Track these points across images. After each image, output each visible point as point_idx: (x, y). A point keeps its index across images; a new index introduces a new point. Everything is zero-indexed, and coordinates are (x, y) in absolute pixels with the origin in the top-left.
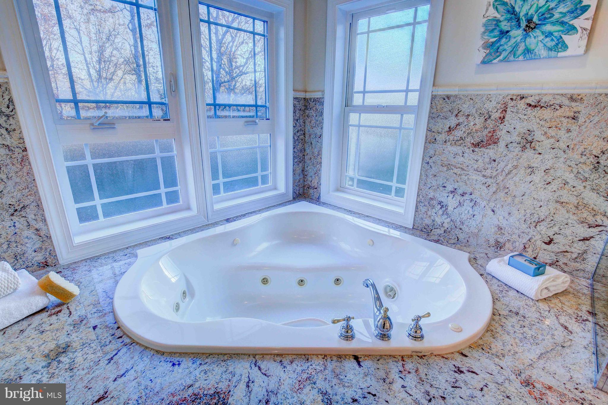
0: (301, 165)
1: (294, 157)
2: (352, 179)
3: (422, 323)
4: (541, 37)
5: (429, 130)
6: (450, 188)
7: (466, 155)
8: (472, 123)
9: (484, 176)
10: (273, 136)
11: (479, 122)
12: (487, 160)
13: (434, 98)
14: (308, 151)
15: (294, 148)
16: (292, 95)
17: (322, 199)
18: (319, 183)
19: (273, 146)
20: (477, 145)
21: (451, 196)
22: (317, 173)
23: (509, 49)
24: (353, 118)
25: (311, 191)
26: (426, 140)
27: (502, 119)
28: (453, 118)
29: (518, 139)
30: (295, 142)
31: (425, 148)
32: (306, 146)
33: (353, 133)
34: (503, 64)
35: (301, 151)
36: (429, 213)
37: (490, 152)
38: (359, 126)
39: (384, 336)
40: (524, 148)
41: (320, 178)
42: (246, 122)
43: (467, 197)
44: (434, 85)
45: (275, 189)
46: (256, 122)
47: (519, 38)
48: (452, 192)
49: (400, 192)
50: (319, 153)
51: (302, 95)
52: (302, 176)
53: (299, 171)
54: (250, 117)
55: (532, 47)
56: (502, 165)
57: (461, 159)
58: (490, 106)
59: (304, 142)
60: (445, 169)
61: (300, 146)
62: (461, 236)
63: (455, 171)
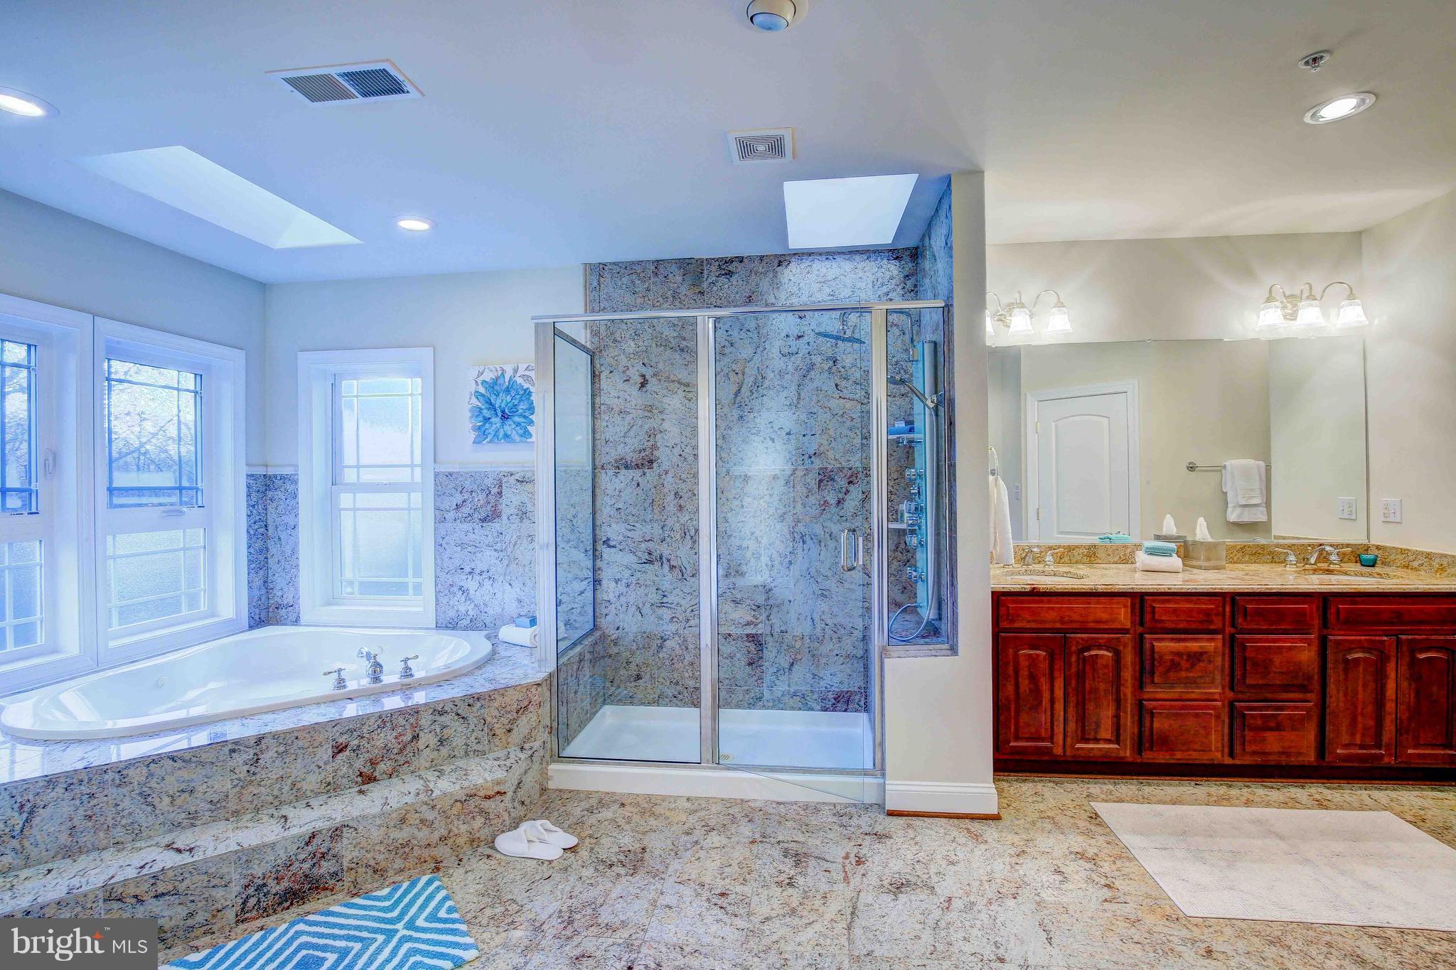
0: (261, 573)
1: (249, 561)
2: (351, 583)
4: (514, 426)
5: (437, 509)
6: (467, 569)
7: (476, 531)
8: (476, 499)
9: (496, 550)
10: (209, 530)
11: (482, 497)
12: (495, 534)
13: (436, 475)
14: (273, 550)
15: (249, 547)
16: (244, 470)
17: (304, 619)
18: (296, 597)
19: (210, 548)
20: (484, 520)
21: (470, 577)
22: (293, 581)
23: (493, 433)
24: (346, 500)
25: (283, 612)
26: (435, 519)
27: (500, 493)
28: (458, 494)
29: (516, 511)
30: (250, 537)
31: (436, 529)
32: (270, 544)
33: (347, 521)
34: (490, 444)
35: (261, 551)
36: (451, 603)
37: (496, 526)
38: (355, 510)
39: (376, 679)
40: (522, 519)
41: (297, 589)
42: (164, 512)
43: (485, 575)
44: (435, 462)
45: (213, 616)
46: (181, 512)
47: (498, 425)
48: (470, 573)
49: (418, 588)
50: (294, 551)
51: (260, 471)
52: (264, 591)
53: (258, 582)
54: (172, 504)
55: (509, 433)
56: (508, 537)
57: (471, 536)
58: (489, 482)
59: (265, 537)
60: (459, 548)
61: (259, 544)
62: (488, 621)
63: (470, 549)
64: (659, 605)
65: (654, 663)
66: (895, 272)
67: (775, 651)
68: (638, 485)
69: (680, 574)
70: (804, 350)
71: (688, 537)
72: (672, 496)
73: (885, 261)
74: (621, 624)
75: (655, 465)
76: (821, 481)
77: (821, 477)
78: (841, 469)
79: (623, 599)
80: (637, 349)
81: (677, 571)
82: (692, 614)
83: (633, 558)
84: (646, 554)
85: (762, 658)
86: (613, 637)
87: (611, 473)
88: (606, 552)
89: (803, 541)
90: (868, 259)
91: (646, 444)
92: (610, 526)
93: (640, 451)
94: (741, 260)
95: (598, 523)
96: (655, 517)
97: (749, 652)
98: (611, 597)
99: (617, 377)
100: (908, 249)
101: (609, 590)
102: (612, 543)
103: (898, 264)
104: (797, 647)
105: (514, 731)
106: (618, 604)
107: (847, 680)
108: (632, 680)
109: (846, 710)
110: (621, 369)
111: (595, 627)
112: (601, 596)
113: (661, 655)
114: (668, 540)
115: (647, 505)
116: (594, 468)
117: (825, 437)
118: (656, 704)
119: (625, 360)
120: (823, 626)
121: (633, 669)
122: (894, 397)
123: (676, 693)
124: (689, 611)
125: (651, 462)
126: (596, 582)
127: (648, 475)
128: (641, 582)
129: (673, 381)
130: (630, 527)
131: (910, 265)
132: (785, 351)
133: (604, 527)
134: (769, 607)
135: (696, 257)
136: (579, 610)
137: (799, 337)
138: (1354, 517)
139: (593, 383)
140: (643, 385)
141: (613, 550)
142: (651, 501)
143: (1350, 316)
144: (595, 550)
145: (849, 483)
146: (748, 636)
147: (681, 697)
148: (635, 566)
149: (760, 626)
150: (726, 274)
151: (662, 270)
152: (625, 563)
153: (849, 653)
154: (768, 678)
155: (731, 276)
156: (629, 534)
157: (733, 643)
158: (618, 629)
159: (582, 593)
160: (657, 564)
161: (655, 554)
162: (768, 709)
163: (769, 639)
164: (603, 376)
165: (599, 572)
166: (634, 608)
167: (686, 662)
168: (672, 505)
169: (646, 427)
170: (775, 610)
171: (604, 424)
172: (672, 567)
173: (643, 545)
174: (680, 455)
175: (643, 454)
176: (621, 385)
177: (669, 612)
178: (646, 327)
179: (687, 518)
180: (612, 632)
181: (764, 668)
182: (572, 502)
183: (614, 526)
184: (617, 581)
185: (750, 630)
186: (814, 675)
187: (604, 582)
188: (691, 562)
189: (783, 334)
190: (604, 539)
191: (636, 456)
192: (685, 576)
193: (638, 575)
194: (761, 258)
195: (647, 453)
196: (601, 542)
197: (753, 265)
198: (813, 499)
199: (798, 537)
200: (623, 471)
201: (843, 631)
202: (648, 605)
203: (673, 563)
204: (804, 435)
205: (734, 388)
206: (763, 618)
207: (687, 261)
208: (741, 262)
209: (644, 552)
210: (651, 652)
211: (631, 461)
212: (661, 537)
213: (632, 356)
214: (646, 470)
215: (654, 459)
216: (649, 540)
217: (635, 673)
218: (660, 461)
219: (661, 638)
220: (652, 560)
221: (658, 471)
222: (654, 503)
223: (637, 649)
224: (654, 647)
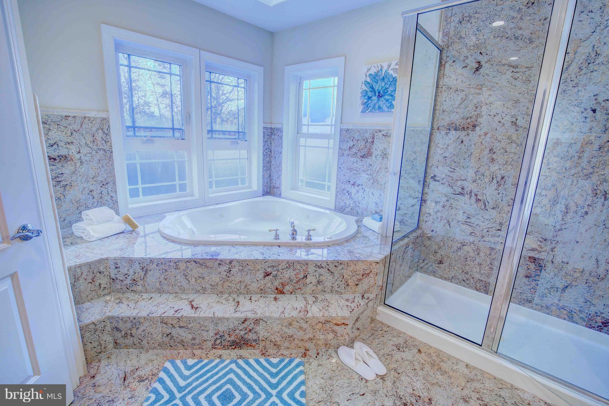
0: (268, 172)
1: (263, 166)
2: (302, 181)
3: (311, 233)
4: (384, 101)
5: (340, 148)
6: (352, 182)
7: (358, 162)
8: (360, 145)
9: (367, 174)
10: (249, 152)
11: (363, 143)
12: (368, 165)
13: (341, 130)
14: (273, 163)
15: (264, 160)
16: (262, 125)
17: (282, 196)
18: (280, 184)
19: (249, 159)
20: (362, 157)
21: (353, 187)
22: (279, 177)
23: (372, 106)
24: (302, 141)
25: (275, 190)
26: (339, 154)
27: (373, 142)
28: (351, 142)
29: (380, 153)
30: (264, 156)
31: (339, 159)
32: (272, 160)
33: (302, 150)
34: (370, 113)
35: (268, 162)
36: (343, 198)
37: (368, 161)
38: (305, 146)
39: (294, 239)
40: (383, 158)
41: (281, 181)
42: (232, 142)
43: (360, 187)
44: (341, 123)
45: (250, 188)
46: (238, 142)
47: (376, 101)
48: (353, 185)
49: (329, 188)
50: (280, 164)
51: (269, 126)
52: (269, 180)
53: (267, 176)
54: (235, 139)
55: (381, 106)
56: (375, 167)
57: (356, 165)
58: (367, 135)
59: (270, 156)
60: (349, 171)
61: (268, 159)
62: (359, 211)
63: (354, 172)
64: (464, 223)
65: (453, 257)
67: (552, 274)
68: (462, 142)
69: (483, 206)
71: (495, 181)
72: (487, 151)
74: (435, 229)
75: (477, 128)
79: (439, 215)
80: (477, 42)
81: (481, 204)
82: (487, 233)
83: (449, 190)
84: (460, 189)
85: (539, 275)
86: (429, 235)
87: (443, 133)
88: (433, 185)
89: (605, 198)
91: (473, 113)
92: (437, 167)
93: (467, 119)
95: (429, 165)
96: (471, 165)
97: (528, 269)
98: (431, 211)
99: (458, 66)
101: (430, 207)
102: (437, 178)
104: (575, 276)
105: (359, 286)
106: (435, 217)
108: (437, 262)
110: (462, 58)
111: (418, 227)
112: (425, 209)
113: (459, 254)
114: (479, 181)
115: (466, 156)
116: (432, 128)
118: (450, 281)
119: (466, 51)
121: (438, 257)
123: (465, 279)
124: (485, 231)
125: (474, 126)
126: (423, 201)
127: (471, 135)
128: (454, 206)
129: (504, 65)
130: (451, 170)
133: (434, 168)
134: (555, 242)
136: (410, 215)
139: (439, 70)
140: (477, 69)
141: (437, 183)
142: (470, 154)
144: (425, 181)
146: (530, 257)
147: (468, 282)
148: (451, 195)
149: (543, 253)
152: (444, 192)
154: (541, 290)
156: (451, 174)
158: (433, 231)
159: (413, 206)
160: (467, 197)
161: (466, 190)
162: (535, 310)
163: (549, 265)
164: (447, 65)
165: (426, 195)
166: (445, 221)
167: (476, 262)
168: (486, 158)
169: (475, 101)
170: (561, 245)
171: (444, 99)
172: (478, 200)
173: (459, 183)
174: (500, 122)
175: (469, 120)
176: (460, 71)
177: (470, 229)
179: (497, 168)
180: (428, 232)
181: (539, 283)
182: (414, 150)
183: (440, 168)
184: (436, 203)
185: (532, 254)
186: (586, 300)
187: (428, 202)
188: (494, 199)
190: (432, 175)
191: (464, 121)
192: (487, 208)
193: (452, 201)
195: (473, 120)
196: (430, 177)
199: (600, 194)
200: (453, 132)
202: (456, 221)
203: (479, 197)
206: (548, 248)
209: (459, 187)
210: (453, 250)
211: (460, 125)
212: (474, 179)
213: (472, 48)
214: (470, 132)
215: (477, 124)
216: (464, 180)
217: (439, 259)
218: (482, 125)
219: (461, 243)
220: (463, 193)
221: (479, 133)
222: (472, 155)
223: (443, 246)
224: (455, 248)
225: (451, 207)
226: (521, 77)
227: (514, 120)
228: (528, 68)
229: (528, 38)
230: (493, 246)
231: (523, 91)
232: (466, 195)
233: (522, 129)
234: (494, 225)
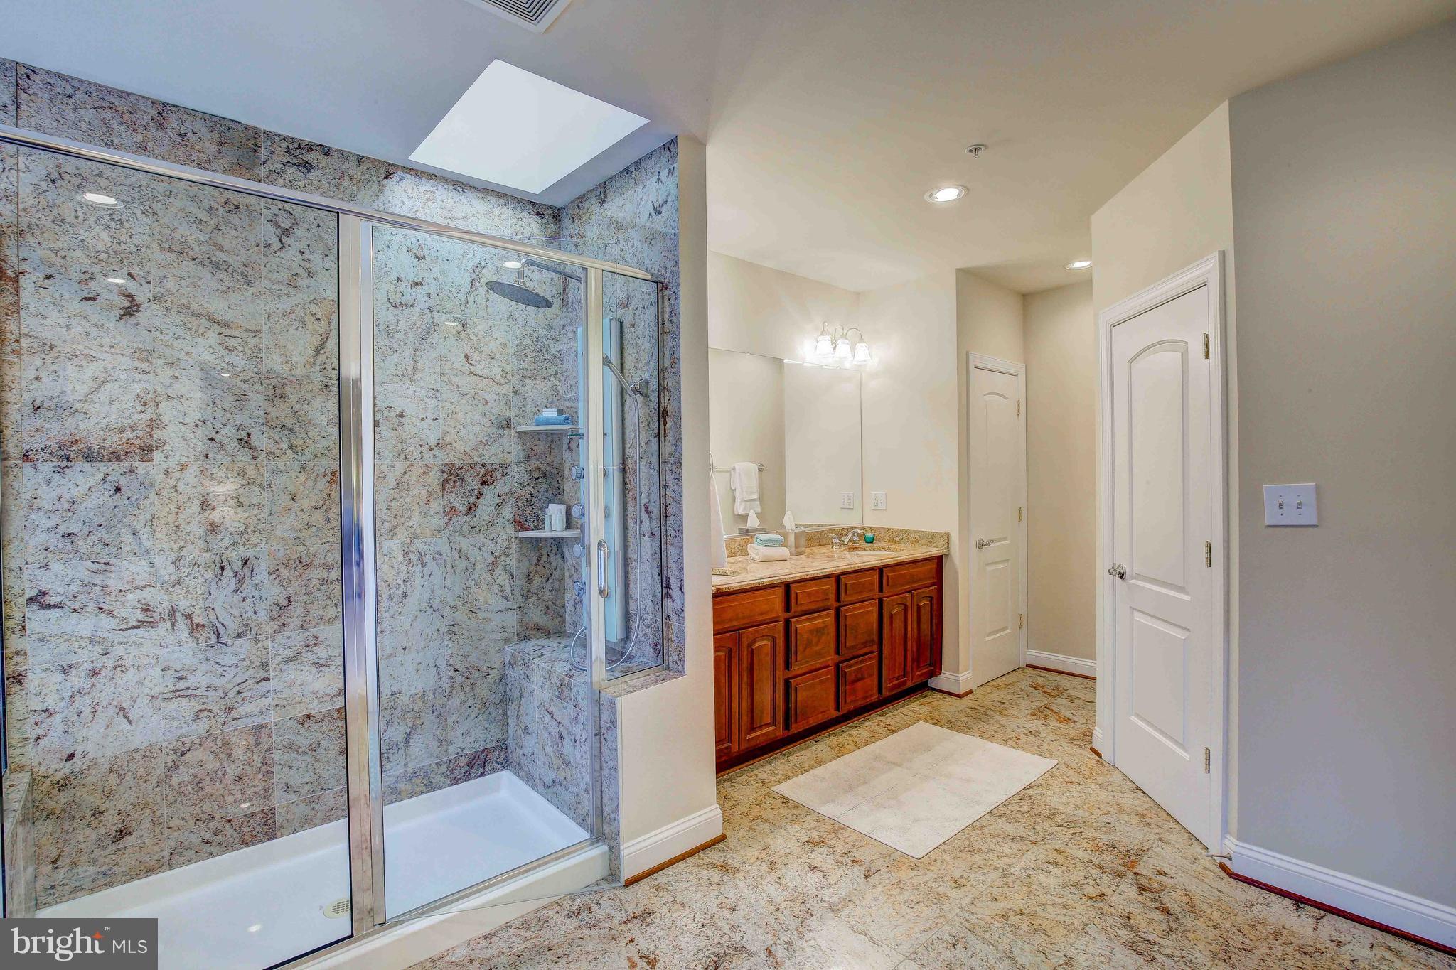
64: (170, 695)
65: (158, 798)
66: (537, 231)
68: (118, 489)
69: (213, 637)
70: (423, 303)
71: (228, 573)
72: (196, 507)
73: (526, 214)
74: (79, 749)
75: (157, 455)
76: (446, 481)
77: (445, 476)
78: (472, 467)
79: (82, 702)
80: (116, 247)
81: (204, 635)
82: (239, 698)
83: (105, 622)
84: (139, 611)
86: (59, 776)
87: (46, 467)
89: (422, 563)
90: (505, 205)
91: (136, 417)
92: (46, 567)
93: (122, 430)
94: (327, 152)
95: (15, 563)
96: (158, 545)
98: (51, 701)
99: (66, 292)
100: (550, 207)
102: (51, 600)
103: (540, 222)
104: (416, 709)
106: (70, 712)
107: (483, 736)
108: (108, 841)
109: (482, 775)
110: (74, 274)
112: (25, 704)
113: (174, 782)
114: (189, 581)
115: (137, 525)
117: (452, 422)
118: (166, 867)
119: (84, 261)
120: (452, 673)
121: (111, 822)
122: (535, 379)
123: (207, 837)
124: (232, 694)
125: (147, 449)
127: (140, 471)
128: (129, 661)
129: (198, 315)
130: (97, 567)
131: (553, 227)
132: (395, 298)
135: (245, 121)
137: (416, 284)
138: (851, 507)
140: (128, 312)
141: (53, 613)
142: (148, 516)
143: (862, 353)
145: (482, 484)
147: (219, 838)
148: (112, 636)
150: (300, 165)
151: (173, 120)
152: (86, 634)
153: (484, 701)
155: (309, 171)
156: (98, 580)
157: (316, 727)
158: (70, 757)
160: (163, 628)
161: (159, 609)
166: (111, 712)
167: (228, 779)
168: (195, 522)
169: (138, 387)
172: (195, 628)
173: (131, 597)
174: (211, 439)
175: (128, 435)
176: (74, 305)
177: (193, 703)
178: (138, 212)
179: (226, 542)
180: (56, 767)
183: (56, 567)
184: (66, 670)
186: (440, 741)
187: (33, 678)
188: (236, 613)
189: (394, 275)
190: (34, 593)
191: (113, 437)
192: (224, 638)
193: (119, 650)
194: (360, 159)
195: (140, 434)
196: (26, 600)
197: (347, 165)
198: (435, 506)
199: (414, 558)
200: (82, 465)
201: (477, 675)
202: (144, 701)
203: (196, 620)
204: (423, 419)
205: (316, 341)
207: (227, 123)
208: (327, 154)
209: (134, 608)
210: (154, 781)
211: (102, 447)
212: (173, 577)
213: (103, 256)
214: (136, 464)
215: (154, 444)
216: (144, 587)
217: (115, 828)
218: (167, 447)
219: (175, 751)
220: (151, 620)
221: (165, 465)
222: (155, 521)
223: (120, 784)
224: (161, 770)
225: (121, 667)
226: (241, 349)
227: (244, 435)
228: (252, 331)
229: (239, 271)
230: (259, 721)
231: (252, 378)
232: (160, 624)
233: (263, 454)
234: (251, 672)
